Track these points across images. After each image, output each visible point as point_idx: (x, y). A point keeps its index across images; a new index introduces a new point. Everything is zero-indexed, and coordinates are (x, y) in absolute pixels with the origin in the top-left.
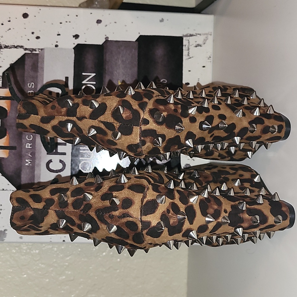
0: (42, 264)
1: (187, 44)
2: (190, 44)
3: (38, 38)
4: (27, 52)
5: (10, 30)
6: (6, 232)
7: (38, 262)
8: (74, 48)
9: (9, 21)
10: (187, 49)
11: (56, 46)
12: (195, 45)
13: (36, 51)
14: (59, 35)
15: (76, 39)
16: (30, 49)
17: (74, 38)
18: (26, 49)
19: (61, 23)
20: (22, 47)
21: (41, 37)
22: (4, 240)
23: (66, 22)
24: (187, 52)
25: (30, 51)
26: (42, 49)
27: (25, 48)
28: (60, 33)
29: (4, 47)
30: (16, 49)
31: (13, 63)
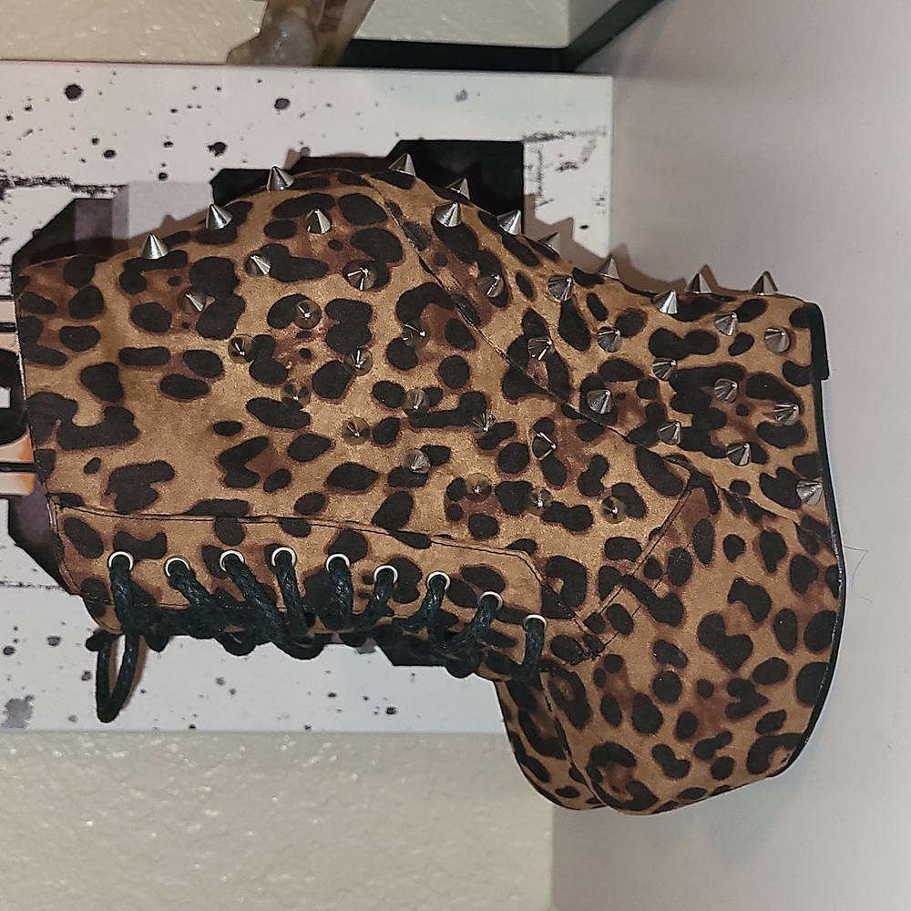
0: (138, 789)
1: (536, 163)
2: (545, 162)
3: (109, 154)
4: (80, 195)
5: (30, 134)
6: (31, 703)
7: (124, 784)
8: (211, 182)
9: (28, 109)
10: (536, 176)
11: (162, 176)
12: (559, 166)
13: (104, 191)
14: (168, 144)
15: (216, 155)
16: (87, 187)
17: (212, 153)
18: (76, 188)
19: (174, 111)
20: (64, 181)
21: (117, 152)
22: (26, 724)
23: (189, 107)
24: (537, 184)
25: (88, 191)
26: (121, 186)
27: (73, 184)
28: (171, 140)
29: (15, 182)
30: (48, 187)
31: (40, 226)
